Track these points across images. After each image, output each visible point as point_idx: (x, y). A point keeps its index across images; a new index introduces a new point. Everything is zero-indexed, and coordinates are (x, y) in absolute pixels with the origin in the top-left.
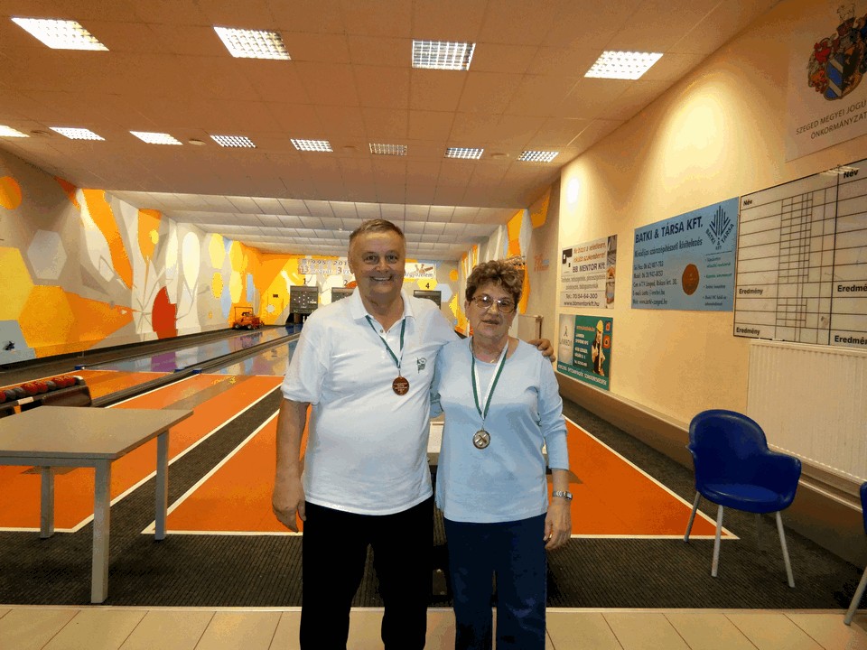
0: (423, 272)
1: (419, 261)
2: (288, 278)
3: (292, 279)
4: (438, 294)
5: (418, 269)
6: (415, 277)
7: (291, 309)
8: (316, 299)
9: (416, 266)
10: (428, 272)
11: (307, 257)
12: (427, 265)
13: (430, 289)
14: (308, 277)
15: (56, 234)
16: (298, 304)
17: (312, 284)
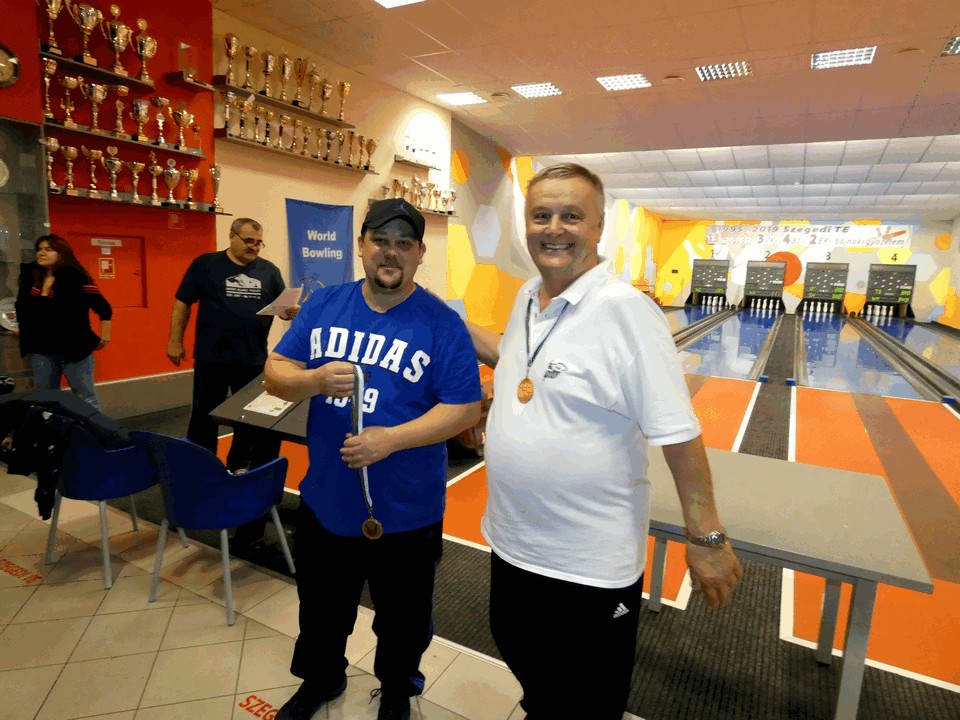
0: (887, 237)
1: (883, 221)
2: (691, 249)
3: (697, 250)
4: (908, 270)
5: (880, 234)
6: (874, 246)
7: (693, 288)
8: (725, 275)
9: (878, 229)
10: (894, 239)
11: (719, 223)
12: (895, 229)
13: (897, 263)
14: (716, 248)
15: (493, 208)
16: (702, 282)
17: (721, 256)
